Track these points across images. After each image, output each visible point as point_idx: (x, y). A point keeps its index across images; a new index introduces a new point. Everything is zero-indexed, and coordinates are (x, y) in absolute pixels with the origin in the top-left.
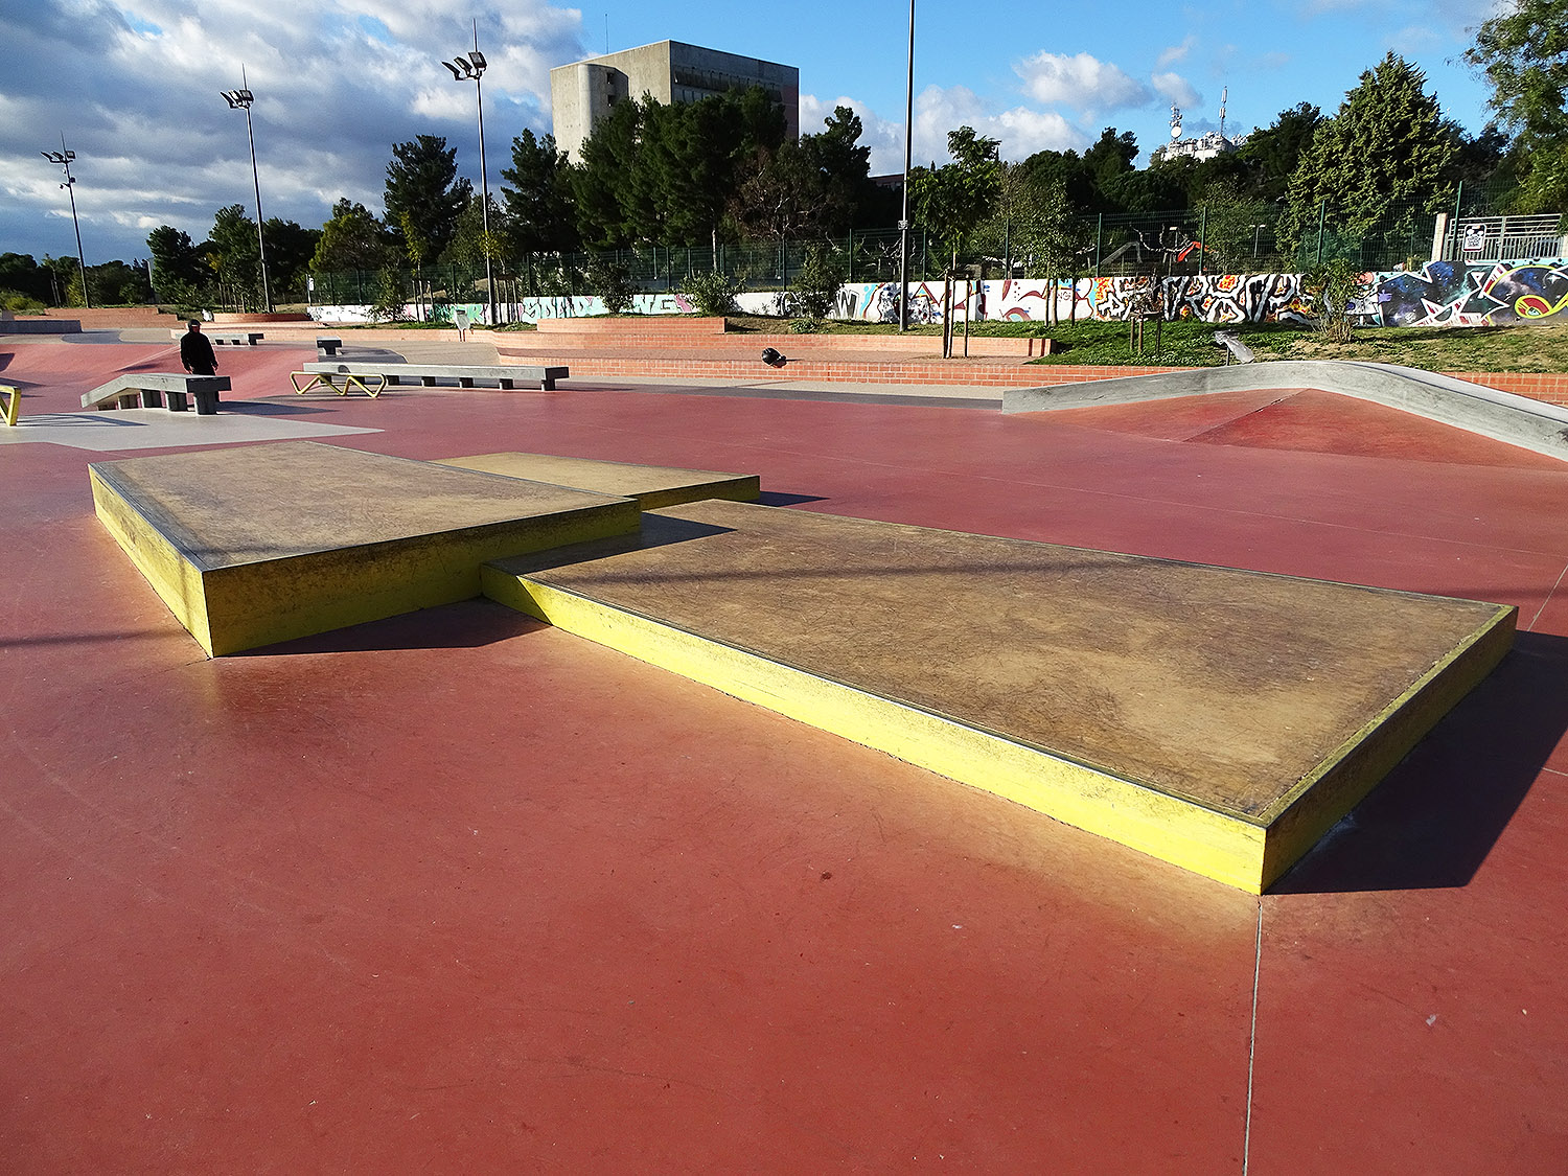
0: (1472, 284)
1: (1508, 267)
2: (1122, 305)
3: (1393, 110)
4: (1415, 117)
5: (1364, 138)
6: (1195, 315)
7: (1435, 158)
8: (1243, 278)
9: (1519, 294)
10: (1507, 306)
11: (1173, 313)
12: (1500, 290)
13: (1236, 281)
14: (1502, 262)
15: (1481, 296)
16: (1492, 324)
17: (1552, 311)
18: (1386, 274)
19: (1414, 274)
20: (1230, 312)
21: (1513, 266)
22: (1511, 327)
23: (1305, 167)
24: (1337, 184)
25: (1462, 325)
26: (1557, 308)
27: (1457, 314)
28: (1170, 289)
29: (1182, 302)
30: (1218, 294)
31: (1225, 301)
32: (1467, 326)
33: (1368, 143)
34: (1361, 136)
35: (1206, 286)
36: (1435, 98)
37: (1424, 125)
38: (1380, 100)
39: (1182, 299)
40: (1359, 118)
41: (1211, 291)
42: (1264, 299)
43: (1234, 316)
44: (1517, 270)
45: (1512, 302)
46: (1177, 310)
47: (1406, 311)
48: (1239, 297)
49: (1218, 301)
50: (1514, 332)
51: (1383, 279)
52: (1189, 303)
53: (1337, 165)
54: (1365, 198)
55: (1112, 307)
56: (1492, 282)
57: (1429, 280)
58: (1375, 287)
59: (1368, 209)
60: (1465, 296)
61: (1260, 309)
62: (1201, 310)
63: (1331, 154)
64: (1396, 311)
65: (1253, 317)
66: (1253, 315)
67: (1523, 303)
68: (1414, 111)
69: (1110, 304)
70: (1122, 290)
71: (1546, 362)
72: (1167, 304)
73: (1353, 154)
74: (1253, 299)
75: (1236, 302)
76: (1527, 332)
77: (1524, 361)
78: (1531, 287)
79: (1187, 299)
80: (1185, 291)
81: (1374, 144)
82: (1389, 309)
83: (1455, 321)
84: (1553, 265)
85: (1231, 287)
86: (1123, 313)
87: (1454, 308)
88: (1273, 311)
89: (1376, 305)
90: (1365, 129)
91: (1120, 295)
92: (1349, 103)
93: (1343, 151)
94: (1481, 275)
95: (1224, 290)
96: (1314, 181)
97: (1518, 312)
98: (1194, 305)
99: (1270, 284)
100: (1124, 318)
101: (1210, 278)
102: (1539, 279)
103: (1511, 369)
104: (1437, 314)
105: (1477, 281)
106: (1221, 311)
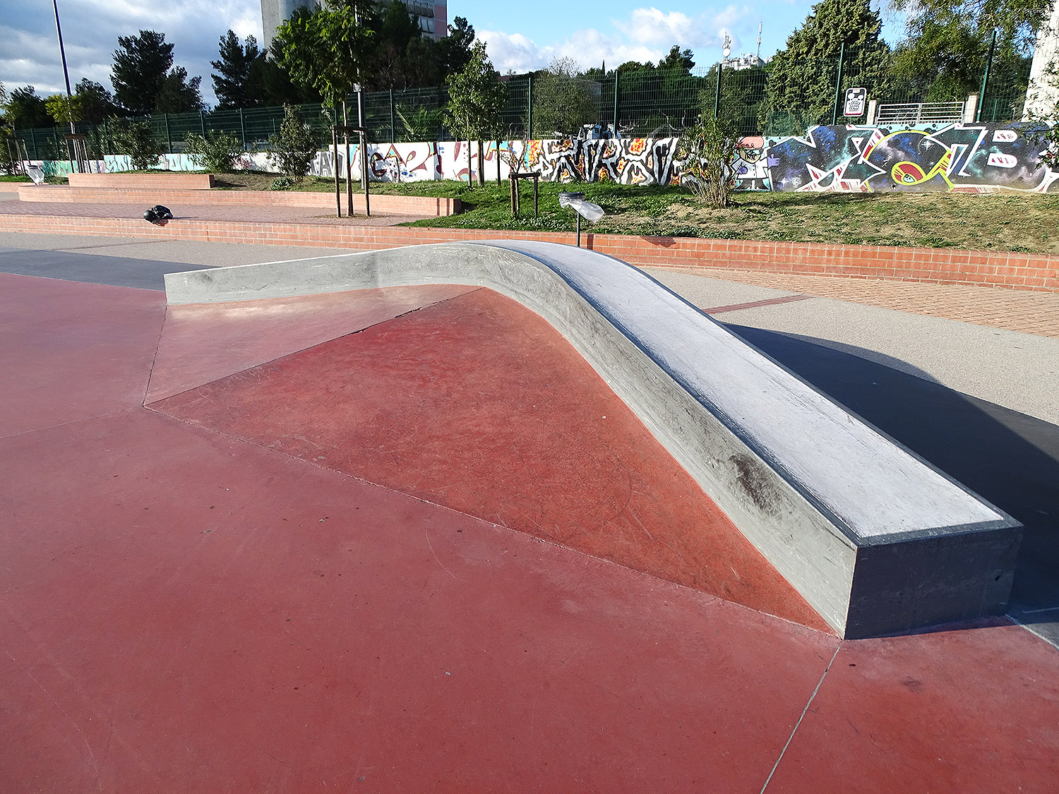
0: (852, 150)
1: (886, 133)
2: (550, 167)
3: (848, 21)
4: (863, 28)
5: (824, 42)
6: (611, 177)
7: (876, 60)
8: (650, 141)
9: (895, 161)
10: (884, 172)
11: (593, 175)
12: (878, 157)
13: (645, 145)
14: (879, 127)
15: (860, 162)
16: (870, 191)
17: (926, 178)
18: (775, 139)
19: (799, 139)
20: (640, 174)
21: (891, 131)
22: (887, 194)
23: (779, 65)
24: (803, 78)
25: (843, 191)
26: (931, 175)
27: (838, 179)
28: (589, 151)
29: (600, 165)
30: (629, 157)
31: (636, 164)
32: (847, 191)
33: (827, 45)
34: (821, 41)
35: (619, 149)
36: (878, 13)
37: (868, 35)
38: (839, 12)
39: (600, 161)
40: (821, 25)
41: (623, 154)
42: (668, 163)
43: (644, 178)
44: (893, 135)
45: (889, 168)
46: (596, 171)
47: (793, 175)
48: (647, 160)
49: (630, 164)
50: (888, 199)
51: (772, 143)
52: (605, 165)
53: (802, 64)
54: (822, 90)
55: (542, 169)
56: (870, 147)
57: (813, 145)
58: (765, 152)
59: (824, 99)
60: (845, 162)
61: (666, 171)
62: (616, 172)
63: (798, 55)
64: (783, 176)
65: (660, 180)
66: (660, 178)
67: (899, 169)
68: (862, 23)
69: (540, 166)
70: (550, 152)
71: (907, 232)
72: (587, 166)
73: (815, 54)
74: (660, 161)
75: (645, 165)
76: (900, 199)
77: (887, 231)
78: (906, 153)
79: (604, 161)
80: (601, 154)
81: (831, 48)
82: (777, 172)
83: (836, 187)
84: (927, 130)
85: (641, 150)
86: (552, 174)
87: (836, 174)
88: (677, 175)
89: (766, 169)
90: (826, 35)
91: (549, 157)
92: (814, 15)
93: (807, 53)
94: (860, 140)
95: (634, 153)
96: (784, 77)
97: (894, 178)
98: (609, 167)
99: (673, 149)
100: (553, 180)
101: (623, 141)
102: (914, 146)
103: (872, 240)
104: (820, 179)
105: (857, 146)
106: (633, 173)
